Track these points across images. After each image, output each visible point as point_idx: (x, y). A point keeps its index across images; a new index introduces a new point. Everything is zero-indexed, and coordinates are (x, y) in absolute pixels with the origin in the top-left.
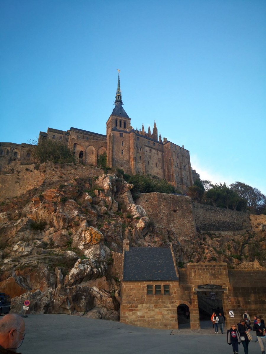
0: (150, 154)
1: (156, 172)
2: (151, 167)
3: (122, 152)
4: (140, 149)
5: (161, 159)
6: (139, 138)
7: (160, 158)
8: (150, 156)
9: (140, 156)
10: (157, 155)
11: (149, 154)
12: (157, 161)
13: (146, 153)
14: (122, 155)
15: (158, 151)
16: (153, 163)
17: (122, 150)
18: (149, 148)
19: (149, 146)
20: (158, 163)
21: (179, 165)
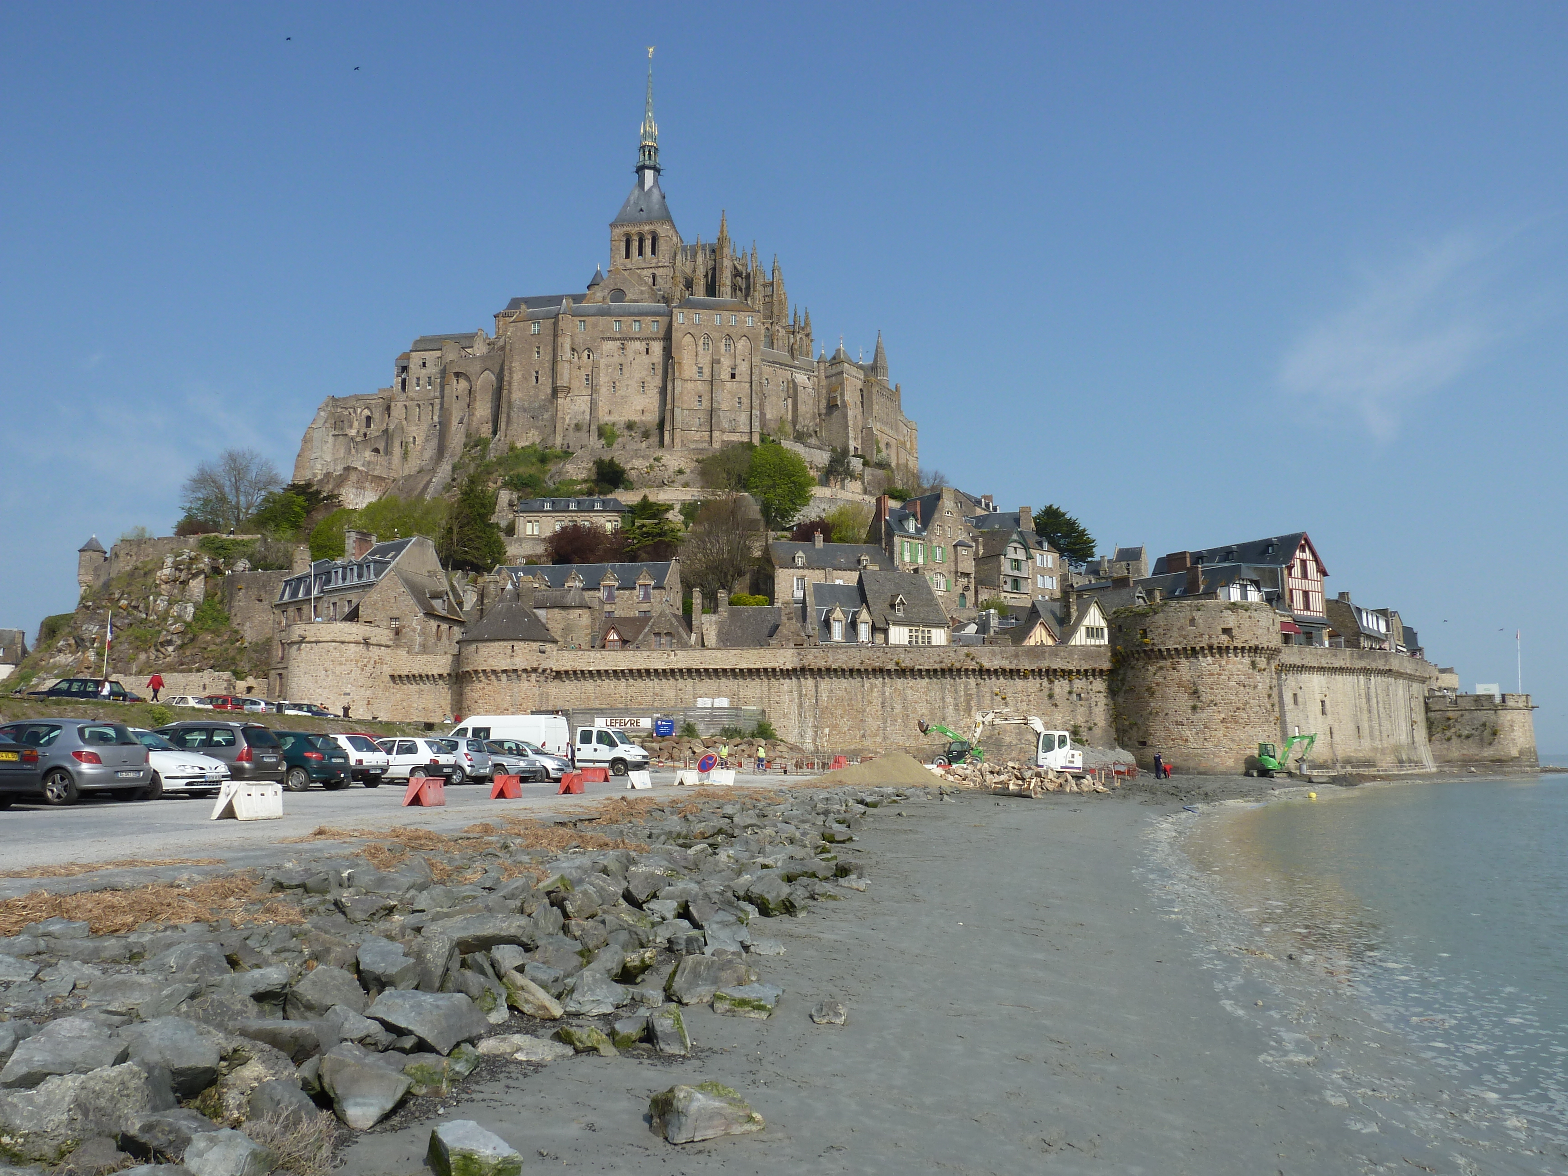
0: (621, 360)
1: (639, 408)
2: (622, 397)
3: (537, 378)
4: (589, 356)
5: (659, 363)
6: (584, 321)
7: (655, 360)
8: (621, 365)
9: (587, 375)
10: (647, 353)
11: (617, 359)
12: (644, 373)
13: (603, 362)
14: (534, 387)
15: (652, 343)
16: (628, 385)
17: (537, 372)
18: (618, 343)
19: (618, 336)
20: (649, 379)
21: (707, 371)
